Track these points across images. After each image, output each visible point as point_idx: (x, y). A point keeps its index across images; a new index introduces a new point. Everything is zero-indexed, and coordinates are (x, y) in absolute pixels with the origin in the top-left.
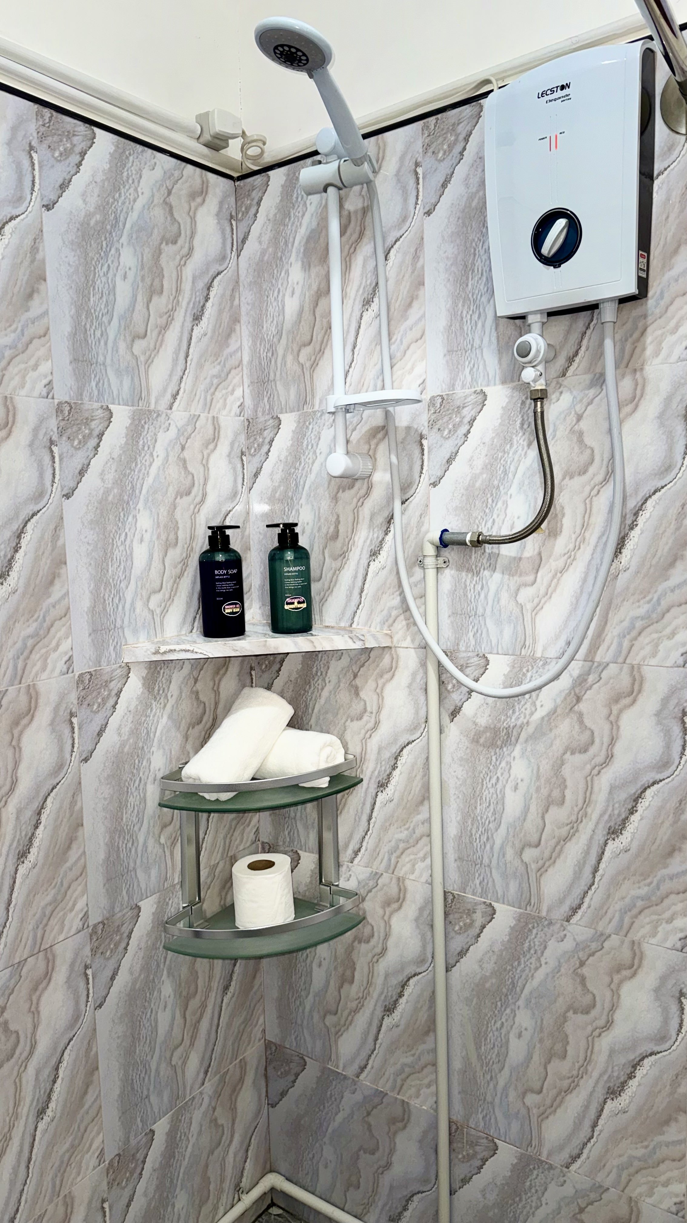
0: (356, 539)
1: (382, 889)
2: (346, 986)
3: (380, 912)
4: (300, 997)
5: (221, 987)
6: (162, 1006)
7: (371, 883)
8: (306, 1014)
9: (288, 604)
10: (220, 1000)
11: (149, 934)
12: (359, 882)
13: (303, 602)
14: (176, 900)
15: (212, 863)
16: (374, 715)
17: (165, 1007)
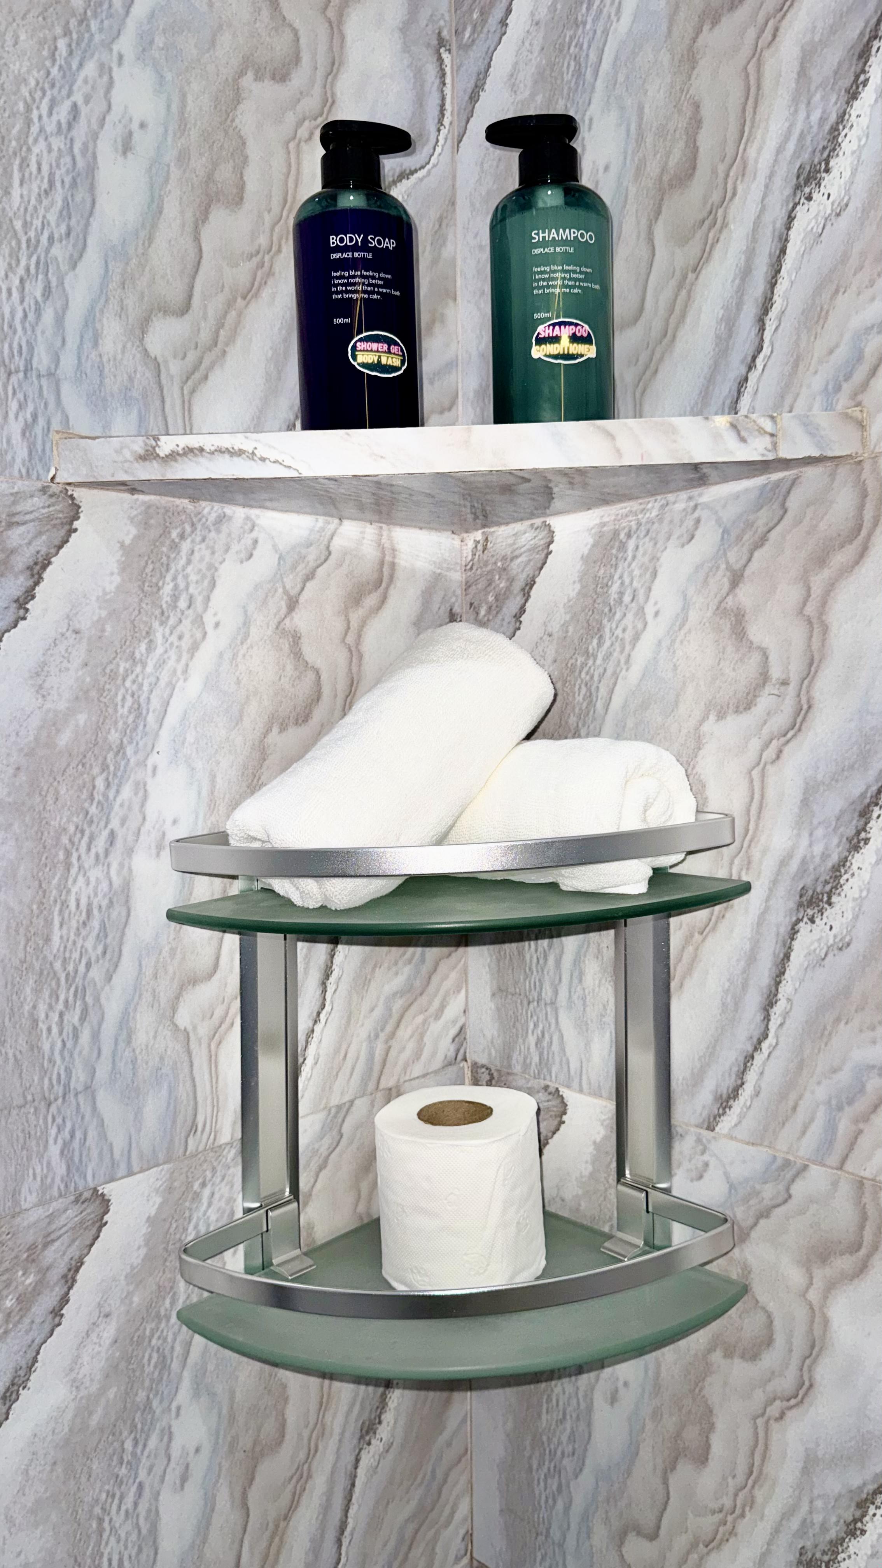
0: (752, 152)
1: (802, 1212)
2: (684, 1469)
3: (795, 1276)
4: (558, 1471)
5: (353, 1428)
6: (172, 1476)
7: (769, 1192)
8: (575, 1519)
9: (541, 341)
10: (350, 1458)
11: (135, 1278)
12: (732, 1187)
13: (587, 340)
14: (224, 1189)
15: (335, 1101)
16: (792, 689)
17: (184, 1478)
